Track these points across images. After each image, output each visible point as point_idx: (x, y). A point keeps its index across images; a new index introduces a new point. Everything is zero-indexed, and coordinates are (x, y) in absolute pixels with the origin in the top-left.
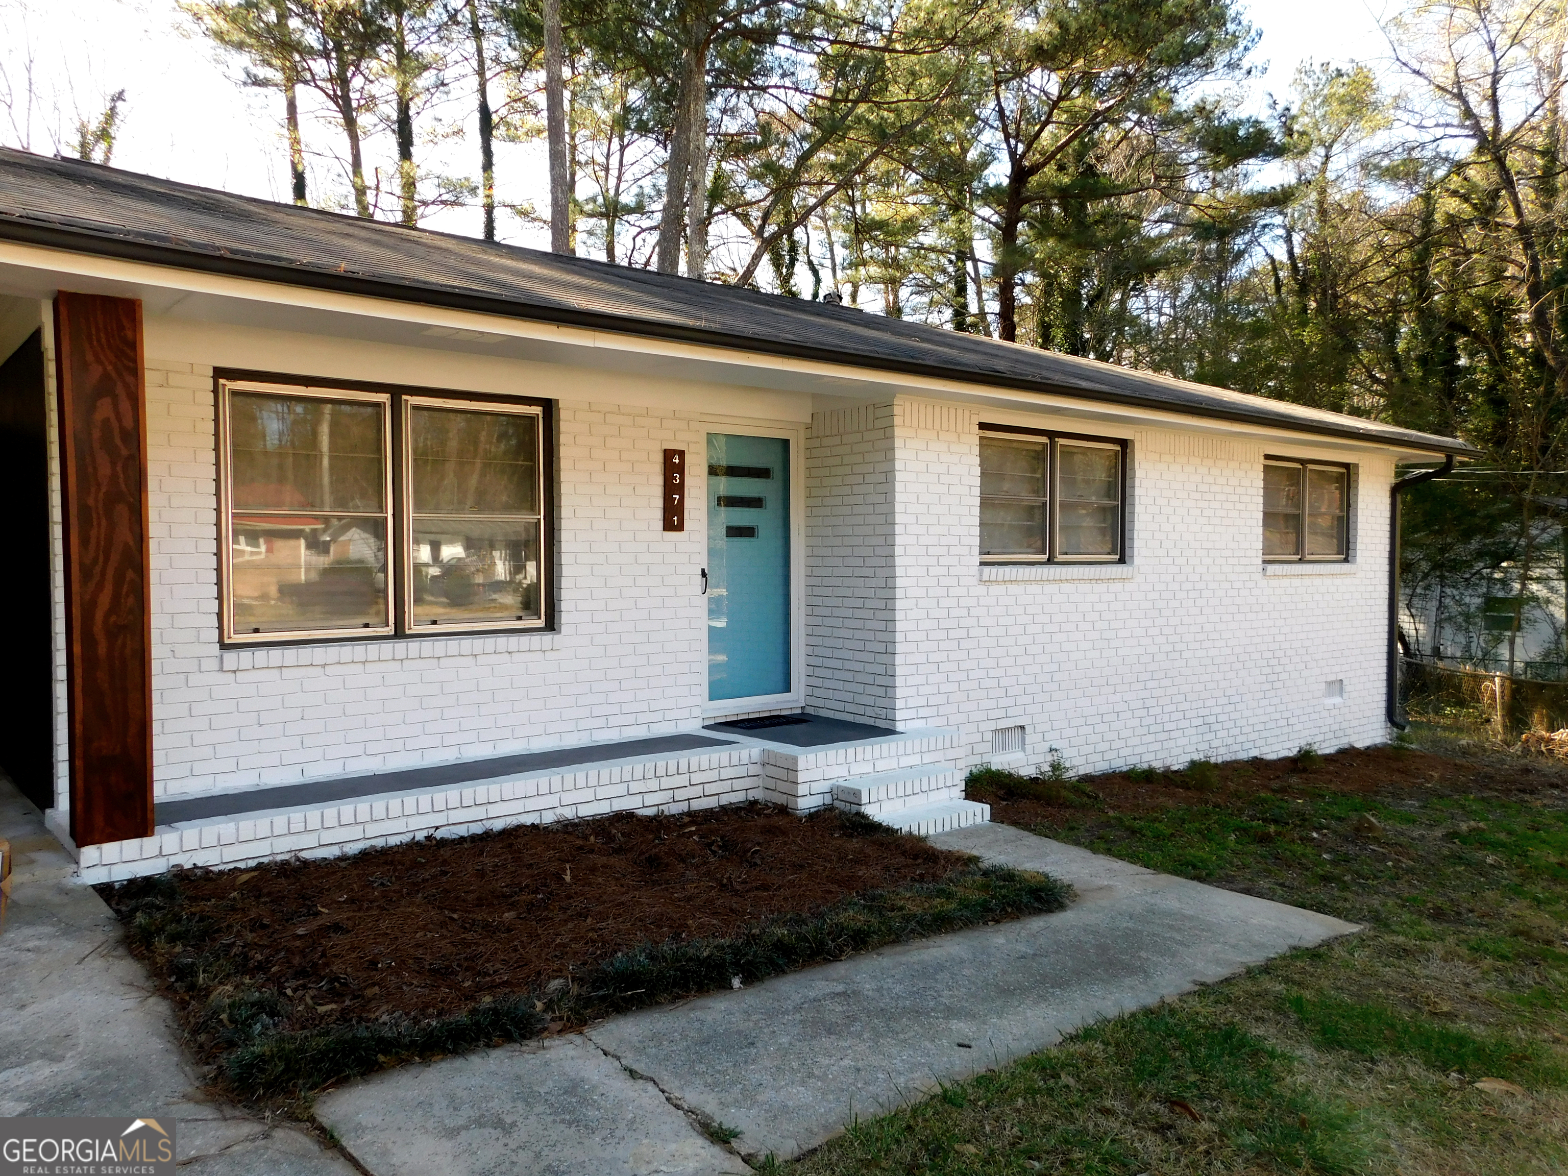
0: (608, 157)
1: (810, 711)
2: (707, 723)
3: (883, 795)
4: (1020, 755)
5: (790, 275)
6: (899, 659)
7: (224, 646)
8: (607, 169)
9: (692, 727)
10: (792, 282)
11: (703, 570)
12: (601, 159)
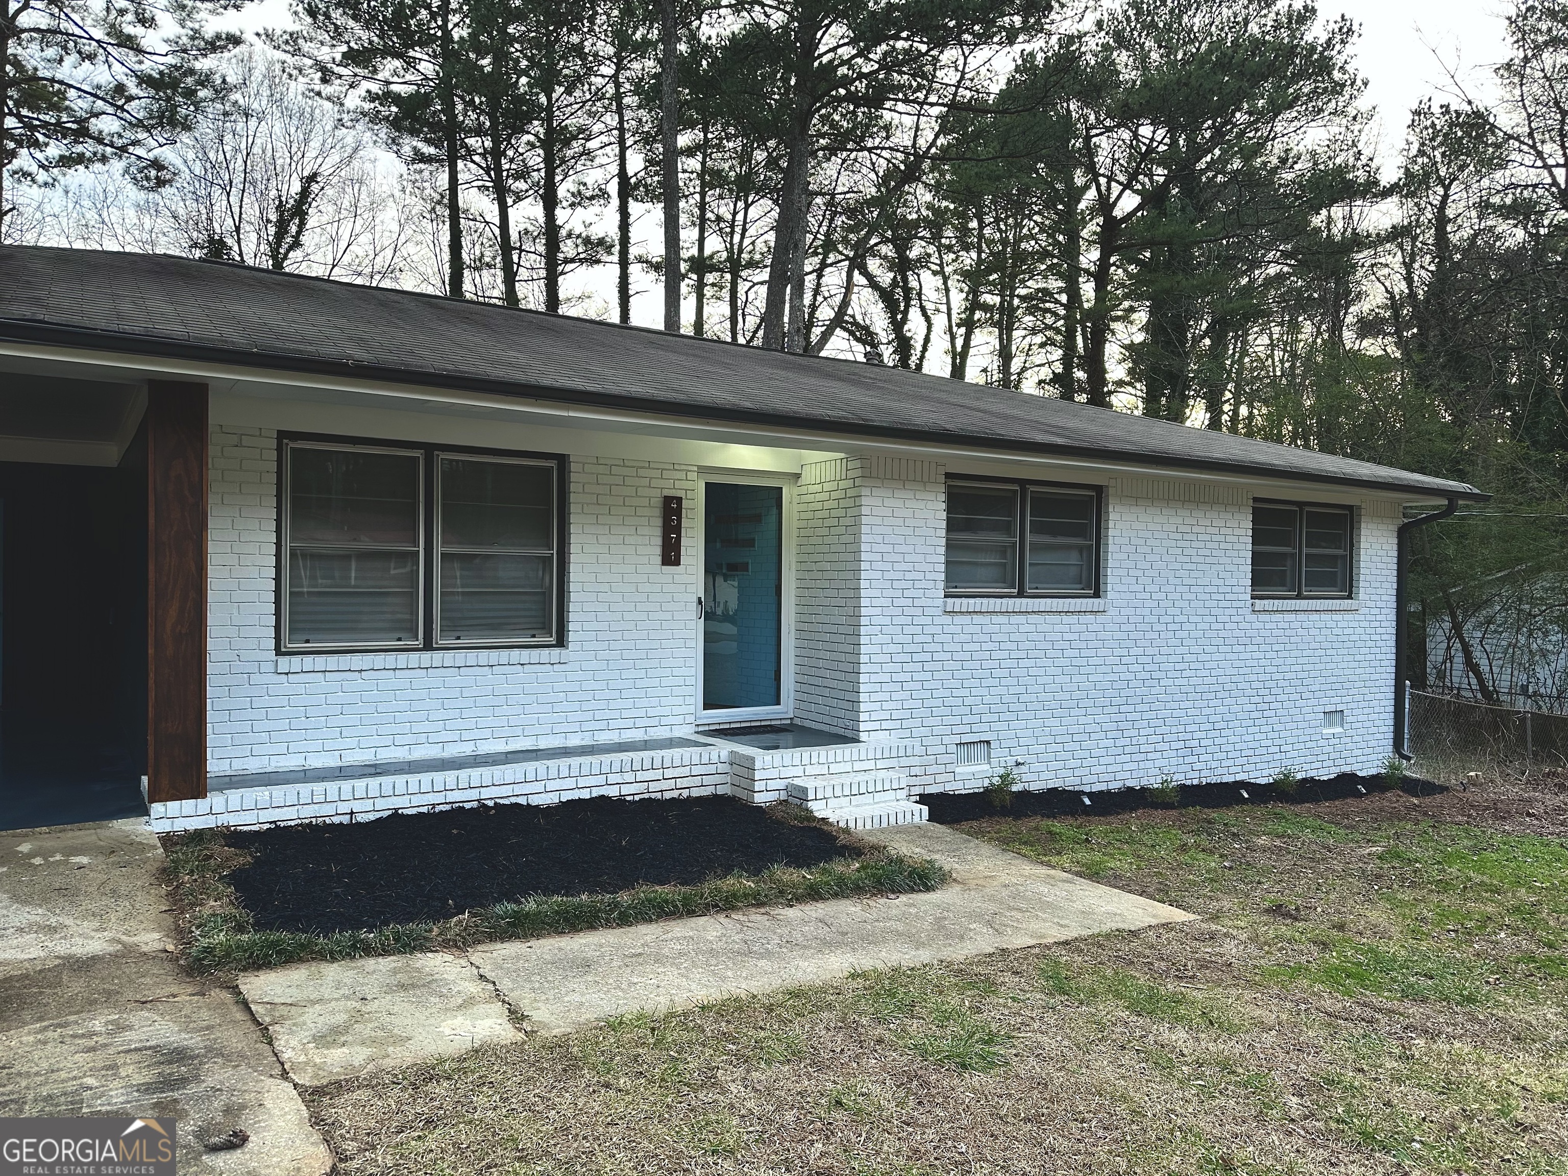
0: (735, 214)
1: (797, 721)
2: (701, 729)
3: (829, 793)
4: (986, 767)
5: (905, 320)
6: (863, 678)
7: (278, 652)
8: (732, 226)
9: (686, 732)
10: (906, 328)
11: (700, 599)
12: (729, 217)
